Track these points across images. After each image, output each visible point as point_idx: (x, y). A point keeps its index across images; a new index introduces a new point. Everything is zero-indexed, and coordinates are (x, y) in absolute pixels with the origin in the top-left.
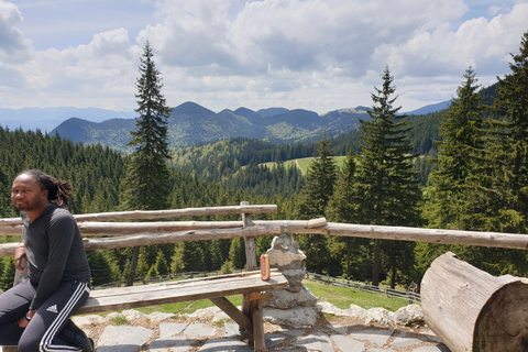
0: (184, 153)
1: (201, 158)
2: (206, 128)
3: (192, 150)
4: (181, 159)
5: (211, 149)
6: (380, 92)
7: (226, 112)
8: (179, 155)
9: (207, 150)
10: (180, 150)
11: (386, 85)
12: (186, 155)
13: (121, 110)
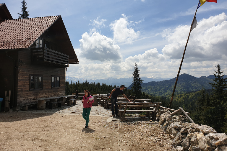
0: (181, 96)
1: (189, 99)
2: (192, 85)
3: (184, 95)
4: (180, 99)
5: (194, 94)
6: (216, 73)
7: (203, 77)
8: (178, 97)
9: (191, 95)
10: (179, 95)
11: (219, 70)
12: (182, 97)
13: (155, 78)
